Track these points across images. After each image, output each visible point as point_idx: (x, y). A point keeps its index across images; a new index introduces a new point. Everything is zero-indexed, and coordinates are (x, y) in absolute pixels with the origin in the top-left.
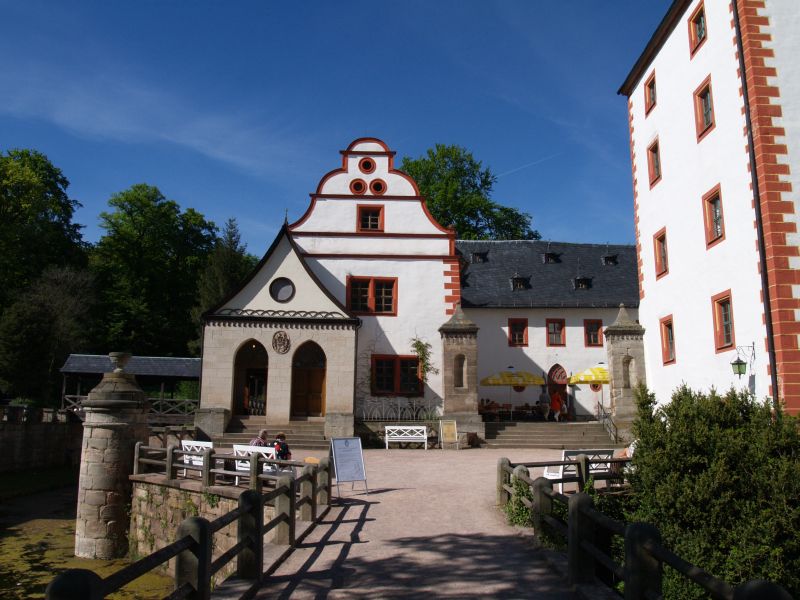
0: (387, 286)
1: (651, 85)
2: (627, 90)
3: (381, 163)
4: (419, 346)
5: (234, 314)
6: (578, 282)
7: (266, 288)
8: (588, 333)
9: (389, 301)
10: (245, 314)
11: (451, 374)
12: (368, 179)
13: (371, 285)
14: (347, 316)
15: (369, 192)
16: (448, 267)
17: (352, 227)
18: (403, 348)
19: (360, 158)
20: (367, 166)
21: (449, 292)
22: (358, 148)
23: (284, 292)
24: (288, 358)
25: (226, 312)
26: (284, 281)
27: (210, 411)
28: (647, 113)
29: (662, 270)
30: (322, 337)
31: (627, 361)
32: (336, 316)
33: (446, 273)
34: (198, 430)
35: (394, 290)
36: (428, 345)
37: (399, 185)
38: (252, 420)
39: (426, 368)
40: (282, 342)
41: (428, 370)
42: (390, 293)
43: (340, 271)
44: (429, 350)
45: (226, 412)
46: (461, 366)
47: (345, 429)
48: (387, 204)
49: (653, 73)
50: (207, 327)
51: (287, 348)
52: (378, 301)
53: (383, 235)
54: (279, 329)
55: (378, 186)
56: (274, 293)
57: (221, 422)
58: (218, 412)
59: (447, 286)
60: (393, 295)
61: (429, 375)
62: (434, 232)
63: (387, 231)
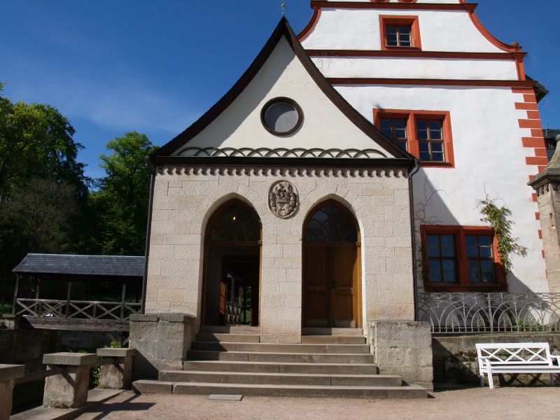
0: (433, 123)
4: (495, 212)
5: (203, 155)
7: (256, 115)
9: (437, 146)
10: (222, 155)
13: (410, 123)
16: (519, 97)
17: (375, 44)
18: (469, 216)
21: (527, 133)
23: (285, 120)
24: (296, 225)
25: (190, 154)
26: (285, 104)
27: (158, 319)
33: (518, 106)
34: (136, 356)
35: (444, 131)
36: (505, 211)
38: (235, 336)
39: (507, 247)
40: (284, 200)
41: (510, 249)
42: (436, 135)
43: (365, 101)
44: (508, 218)
45: (188, 320)
48: (422, 16)
50: (158, 177)
51: (294, 208)
52: (423, 146)
53: (418, 53)
54: (279, 177)
56: (268, 119)
57: (177, 340)
58: (172, 320)
59: (523, 124)
60: (444, 136)
61: (513, 257)
62: (493, 49)
63: (424, 48)
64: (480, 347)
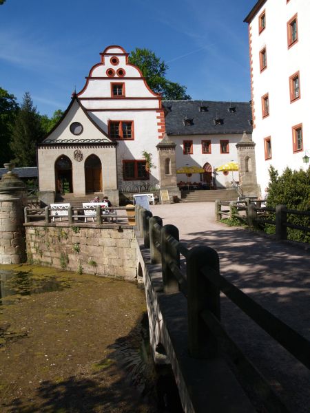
0: (129, 124)
1: (263, 17)
2: (248, 20)
3: (122, 59)
4: (146, 155)
5: (52, 142)
6: (217, 121)
7: (68, 128)
8: (222, 147)
9: (129, 133)
10: (58, 142)
11: (163, 168)
12: (115, 68)
13: (120, 124)
14: (110, 141)
15: (116, 76)
16: (158, 114)
17: (108, 94)
18: (138, 156)
19: (110, 57)
20: (115, 61)
21: (160, 127)
22: (109, 51)
23: (77, 130)
24: (82, 164)
25: (47, 142)
26: (77, 124)
27: (46, 192)
28: (260, 33)
29: (266, 114)
30: (99, 152)
31: (247, 159)
32: (105, 141)
33: (158, 117)
34: (41, 202)
35: (132, 127)
36: (150, 154)
37: (132, 71)
38: (67, 195)
39: (150, 166)
40: (79, 156)
41: (151, 166)
42: (130, 128)
43: (104, 118)
44: (151, 157)
45: (54, 192)
46: (168, 163)
47: (114, 197)
48: (126, 81)
49: (264, 11)
50: (39, 150)
51: (82, 158)
52: (124, 133)
53: (124, 98)
54: (77, 149)
55: (121, 72)
56: (72, 130)
57: (52, 197)
58: (50, 192)
59: (159, 124)
60: (132, 129)
61: (152, 169)
62: (151, 95)
63: (127, 96)
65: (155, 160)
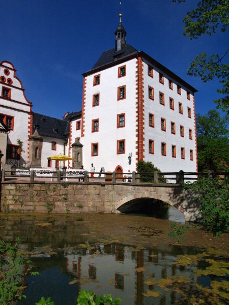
0: (10, 118)
1: (97, 77)
3: (12, 73)
4: (20, 142)
9: (10, 124)
11: (34, 153)
12: (7, 77)
13: (5, 117)
14: (4, 128)
15: (6, 82)
16: (29, 116)
17: (0, 94)
18: (14, 142)
19: (4, 68)
20: (7, 72)
21: (29, 125)
22: (4, 64)
28: (94, 85)
31: (78, 154)
32: (1, 128)
33: (29, 118)
36: (22, 142)
37: (16, 83)
39: (21, 150)
42: (10, 122)
44: (22, 144)
48: (12, 88)
49: (99, 75)
52: (7, 124)
53: (9, 99)
55: (10, 81)
59: (29, 123)
60: (12, 122)
61: (22, 153)
62: (26, 102)
63: (12, 98)
64: (17, 170)
65: (25, 147)
